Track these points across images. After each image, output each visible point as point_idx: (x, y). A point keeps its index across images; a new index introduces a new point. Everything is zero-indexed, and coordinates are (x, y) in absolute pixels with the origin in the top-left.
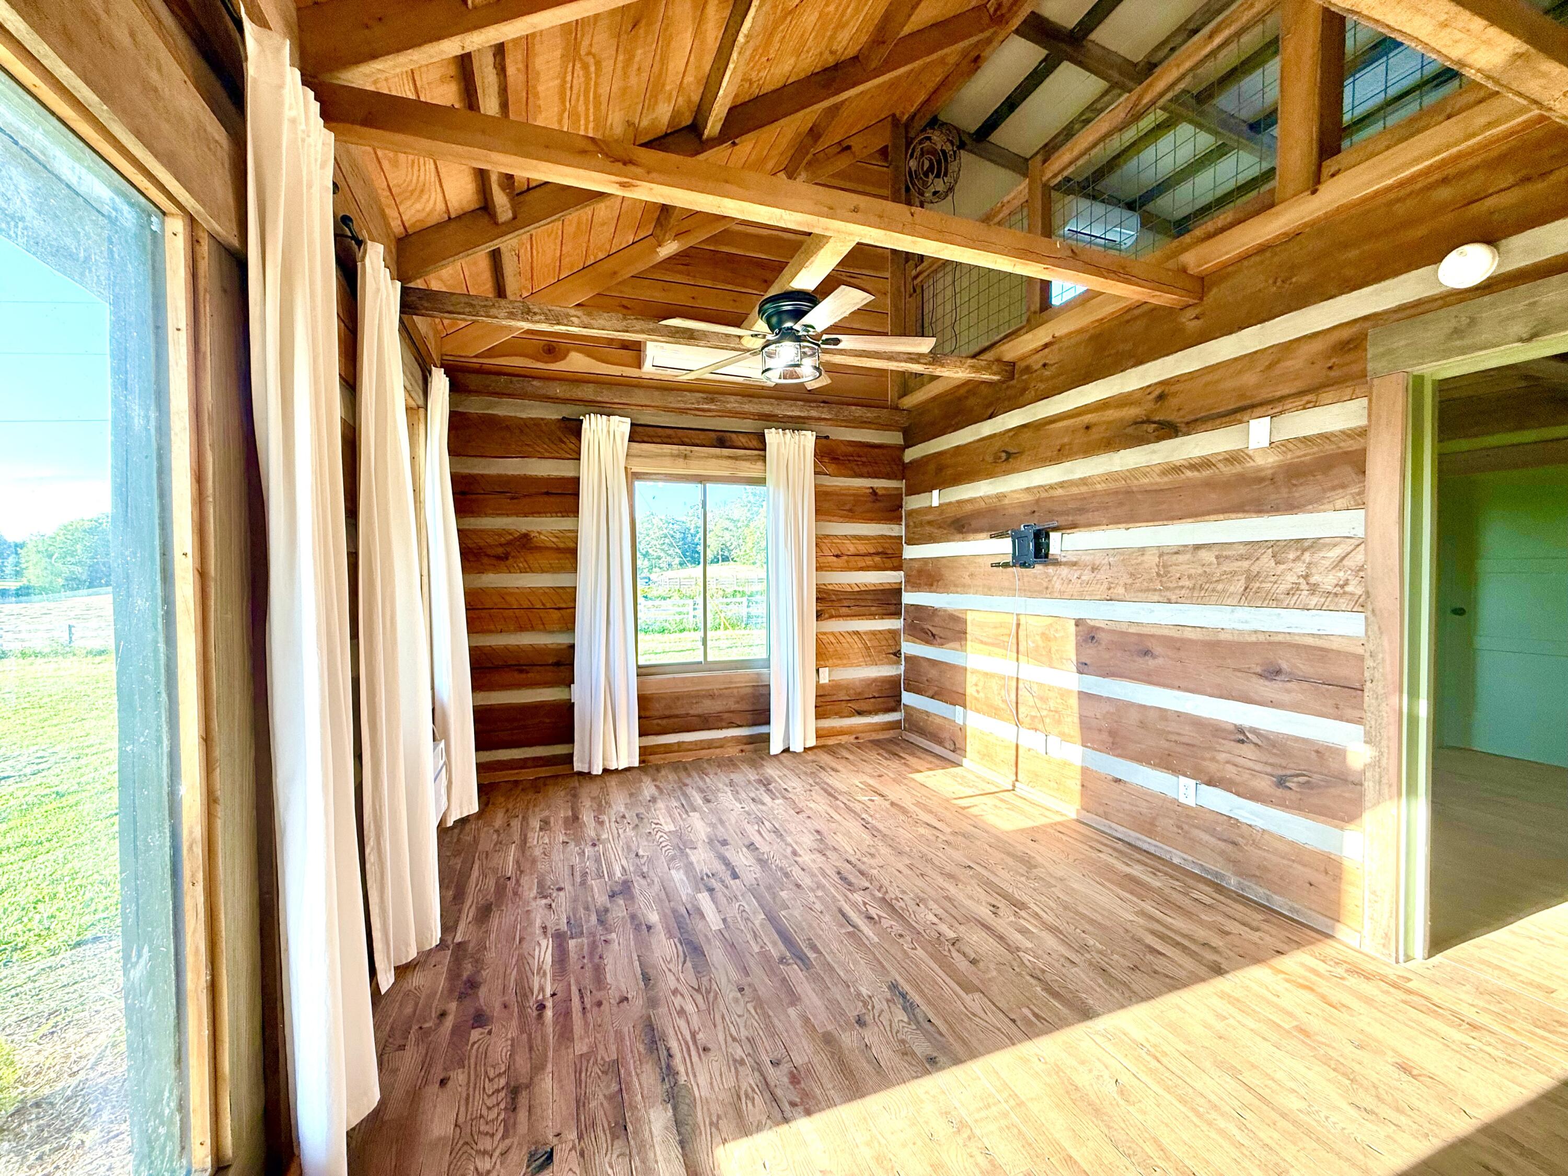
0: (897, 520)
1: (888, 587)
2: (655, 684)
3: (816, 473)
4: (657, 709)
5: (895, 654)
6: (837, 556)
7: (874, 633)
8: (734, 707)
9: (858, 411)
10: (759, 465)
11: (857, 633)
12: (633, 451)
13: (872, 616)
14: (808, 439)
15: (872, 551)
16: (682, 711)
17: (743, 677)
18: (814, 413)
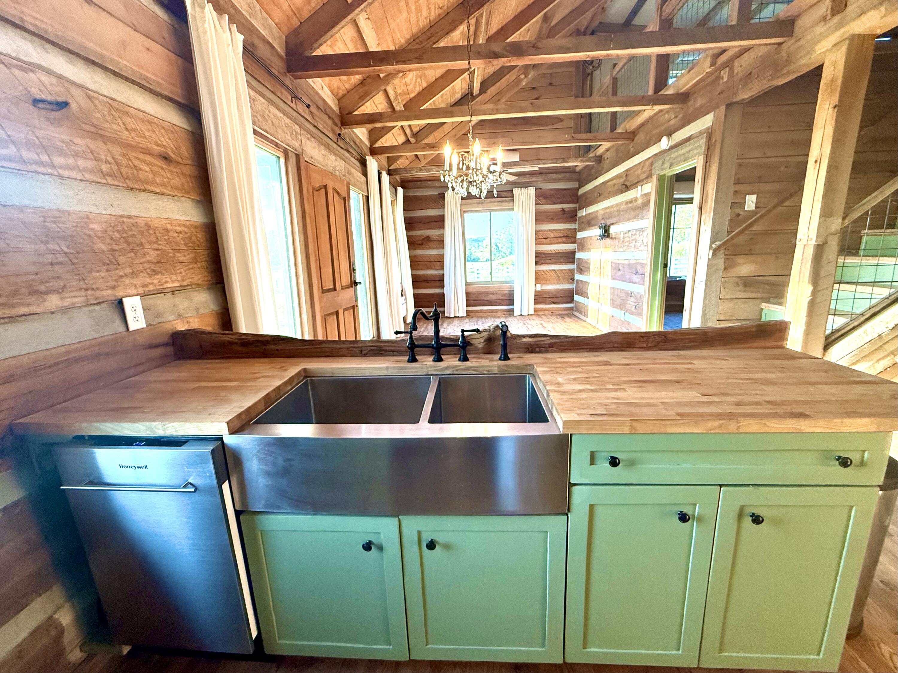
0: (574, 221)
1: (569, 251)
2: (471, 289)
3: (535, 204)
4: (472, 297)
5: (571, 279)
6: (545, 238)
7: (562, 270)
8: (501, 298)
9: (554, 176)
10: (511, 203)
11: (554, 270)
12: (463, 203)
13: (561, 263)
14: (532, 191)
15: (562, 235)
16: (482, 299)
17: (505, 288)
18: (534, 179)
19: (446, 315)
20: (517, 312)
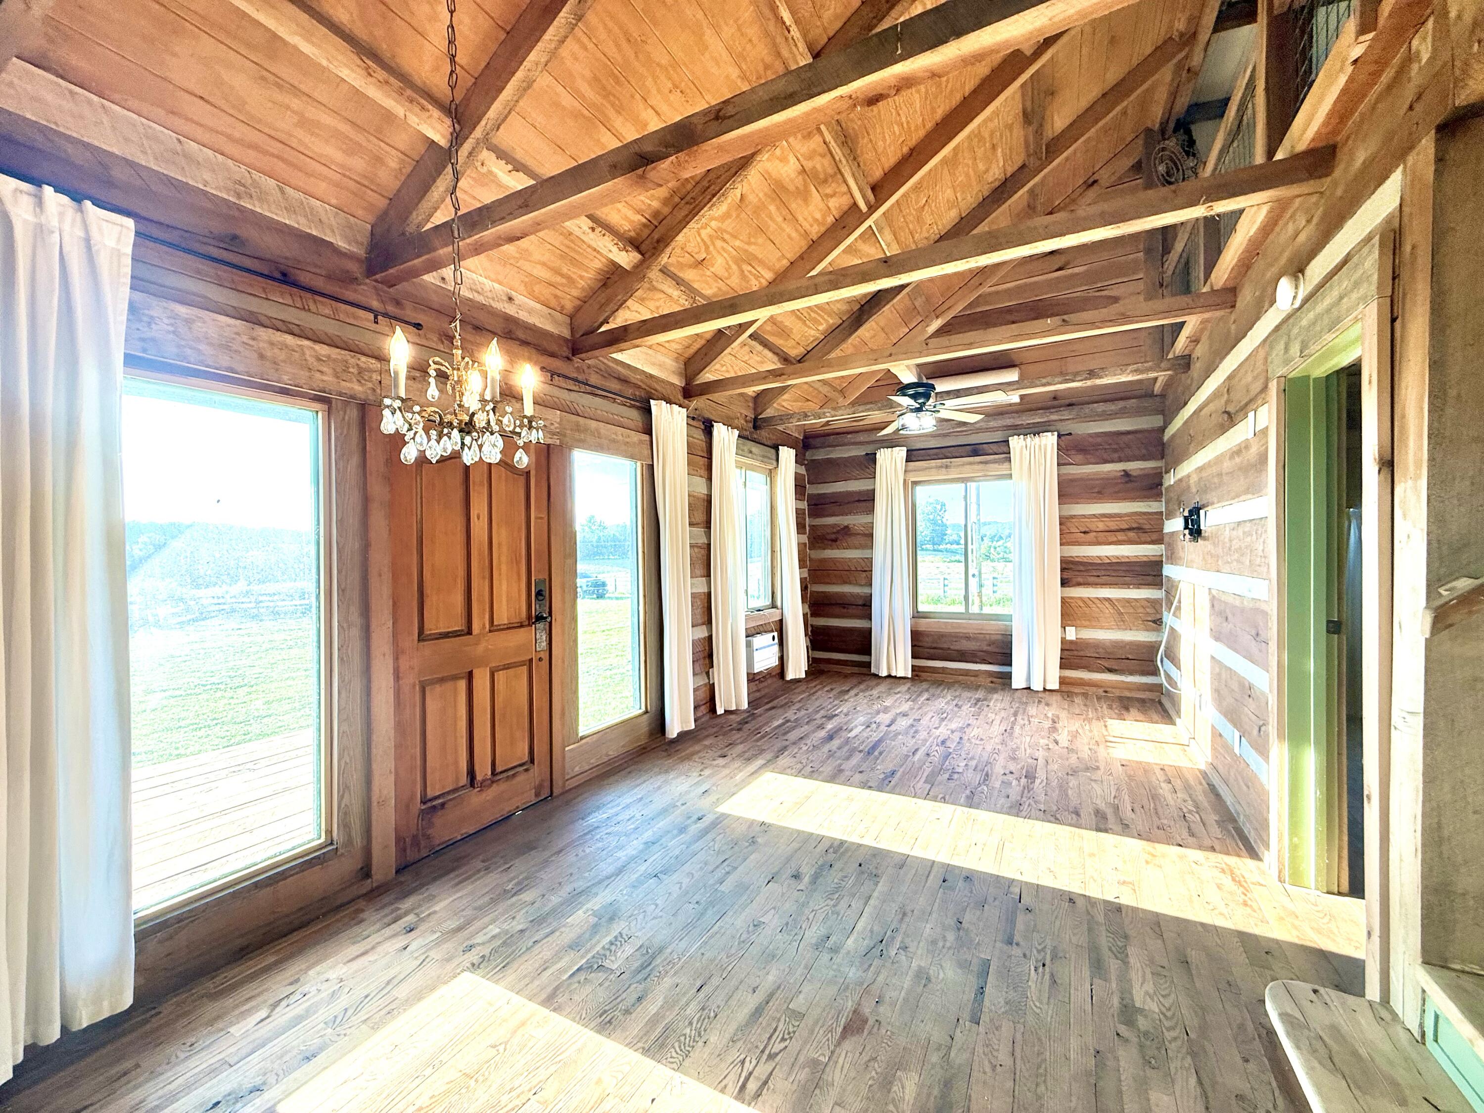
0: (1158, 496)
1: (1145, 559)
2: (924, 625)
3: (1058, 465)
4: (927, 642)
5: (1154, 622)
6: (1085, 533)
7: (1128, 601)
8: (985, 648)
9: (1100, 407)
10: (1006, 465)
11: (1108, 600)
12: (909, 468)
13: (1127, 585)
14: (1050, 440)
15: (1126, 526)
16: (945, 646)
17: (992, 627)
18: (1054, 417)
19: (873, 670)
20: (1018, 682)
